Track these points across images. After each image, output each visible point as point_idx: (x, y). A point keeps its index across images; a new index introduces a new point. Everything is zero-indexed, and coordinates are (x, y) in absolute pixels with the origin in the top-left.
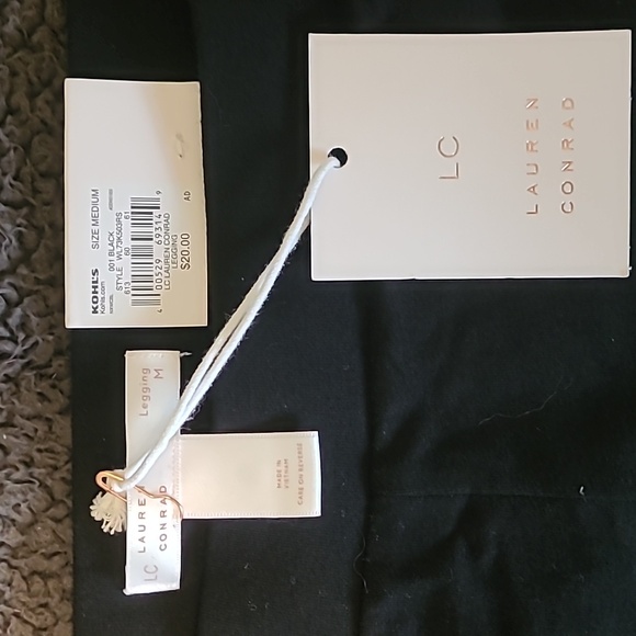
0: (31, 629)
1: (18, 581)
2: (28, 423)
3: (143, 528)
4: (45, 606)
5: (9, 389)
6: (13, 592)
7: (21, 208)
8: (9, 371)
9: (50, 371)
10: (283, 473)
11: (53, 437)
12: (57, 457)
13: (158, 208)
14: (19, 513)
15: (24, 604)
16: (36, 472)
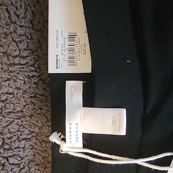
0: (42, 157)
1: (38, 143)
2: (40, 97)
3: (71, 136)
4: (46, 151)
5: (35, 86)
6: (37, 146)
7: (40, 31)
8: (35, 81)
9: (47, 81)
10: (114, 121)
11: (48, 101)
12: (49, 107)
13: (77, 36)
14: (38, 123)
15: (40, 150)
16: (43, 111)
